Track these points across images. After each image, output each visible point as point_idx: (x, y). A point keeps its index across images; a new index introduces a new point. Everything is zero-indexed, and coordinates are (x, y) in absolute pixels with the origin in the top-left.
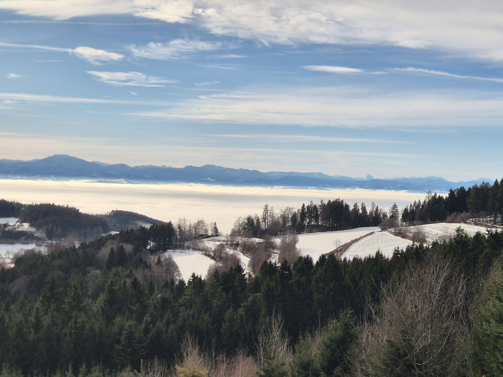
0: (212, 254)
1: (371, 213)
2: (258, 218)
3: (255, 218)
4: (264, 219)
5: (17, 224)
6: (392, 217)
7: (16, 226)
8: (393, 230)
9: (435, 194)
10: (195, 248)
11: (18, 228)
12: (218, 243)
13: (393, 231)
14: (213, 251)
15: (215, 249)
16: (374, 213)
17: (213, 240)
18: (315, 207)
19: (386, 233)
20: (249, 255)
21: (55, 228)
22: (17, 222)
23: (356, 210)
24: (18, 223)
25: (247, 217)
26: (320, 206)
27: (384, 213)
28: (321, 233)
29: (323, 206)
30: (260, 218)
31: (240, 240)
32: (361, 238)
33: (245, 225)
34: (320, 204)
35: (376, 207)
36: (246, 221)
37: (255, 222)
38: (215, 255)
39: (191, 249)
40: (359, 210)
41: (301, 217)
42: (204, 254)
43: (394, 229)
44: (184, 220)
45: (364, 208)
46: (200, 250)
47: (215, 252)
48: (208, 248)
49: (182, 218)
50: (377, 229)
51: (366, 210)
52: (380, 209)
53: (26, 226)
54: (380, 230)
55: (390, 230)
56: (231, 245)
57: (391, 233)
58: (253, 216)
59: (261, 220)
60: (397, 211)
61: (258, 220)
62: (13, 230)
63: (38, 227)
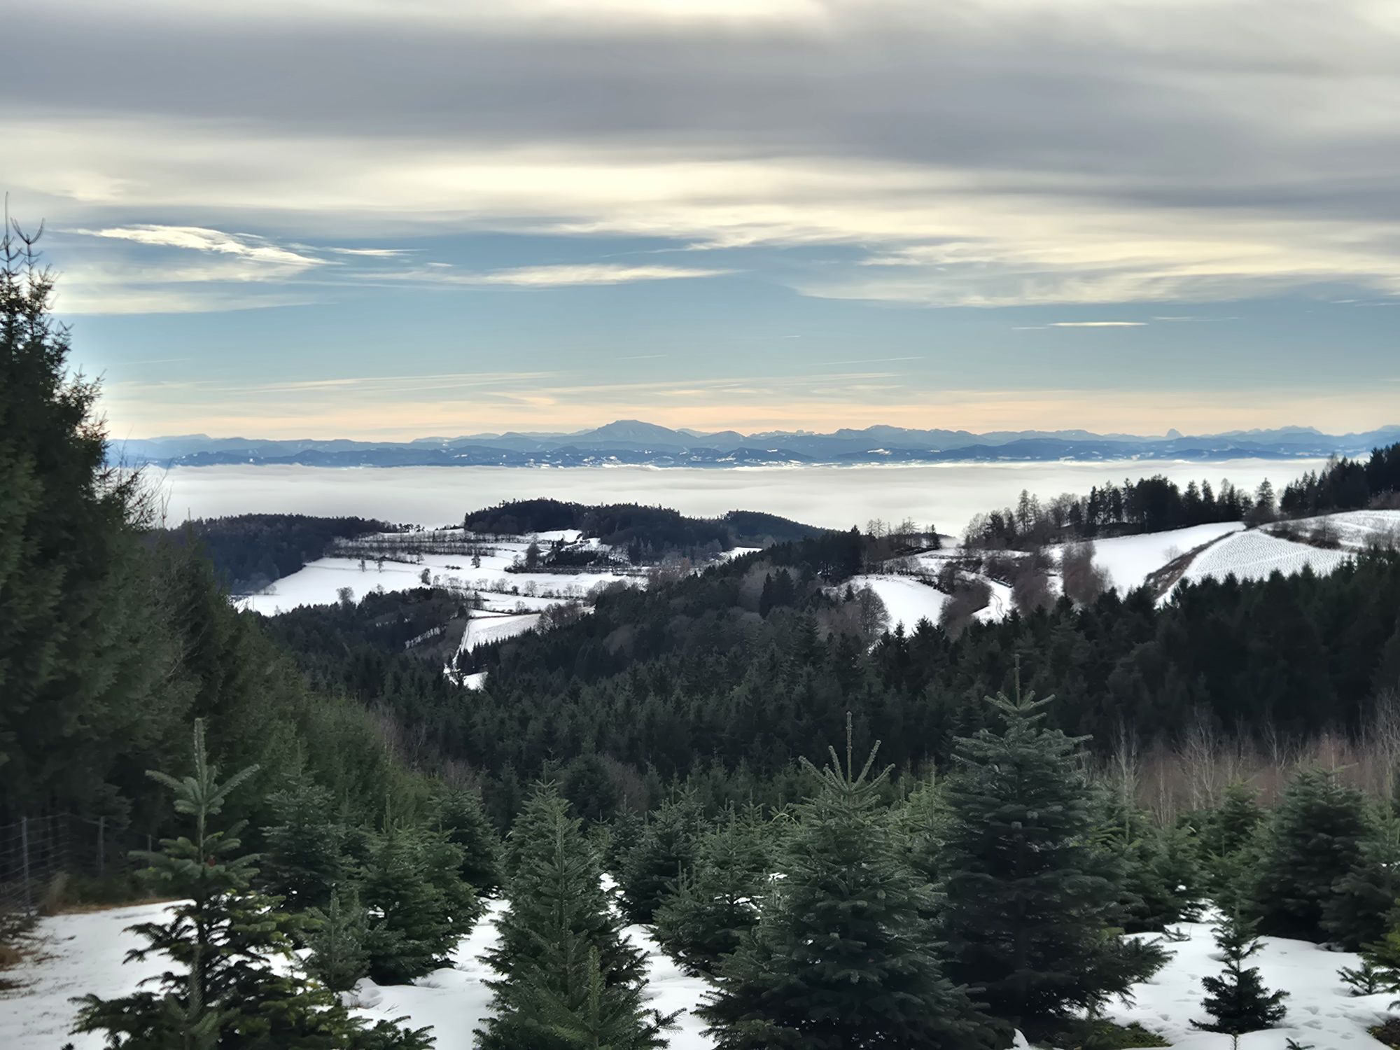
0: (936, 580)
1: (1221, 498)
2: (1011, 515)
3: (1006, 514)
4: (1023, 516)
5: (579, 540)
6: (1261, 503)
7: (578, 543)
8: (1269, 527)
9: (1345, 460)
10: (902, 571)
11: (581, 546)
12: (944, 561)
13: (1270, 529)
14: (936, 576)
15: (942, 572)
16: (1226, 498)
17: (931, 557)
18: (1116, 491)
19: (1255, 532)
20: (1004, 580)
21: (642, 544)
22: (578, 537)
23: (1191, 494)
24: (581, 539)
25: (990, 514)
26: (1124, 489)
27: (1245, 498)
28: (1129, 537)
29: (1130, 490)
30: (1014, 514)
31: (984, 555)
32: (1211, 543)
33: (988, 528)
34: (1124, 486)
35: (1229, 488)
36: (990, 521)
37: (1006, 521)
38: (940, 582)
39: (895, 573)
40: (1197, 494)
41: (1089, 509)
42: (921, 581)
43: (1272, 525)
44: (879, 524)
45: (1207, 491)
46: (912, 574)
47: (940, 577)
48: (927, 570)
49: (875, 520)
50: (1239, 526)
51: (1211, 493)
52: (1239, 491)
53: (594, 544)
54: (1245, 527)
55: (1263, 527)
56: (967, 564)
57: (1266, 532)
58: (1001, 511)
59: (1016, 519)
60: (1270, 493)
61: (1011, 518)
62: (573, 550)
63: (615, 544)
